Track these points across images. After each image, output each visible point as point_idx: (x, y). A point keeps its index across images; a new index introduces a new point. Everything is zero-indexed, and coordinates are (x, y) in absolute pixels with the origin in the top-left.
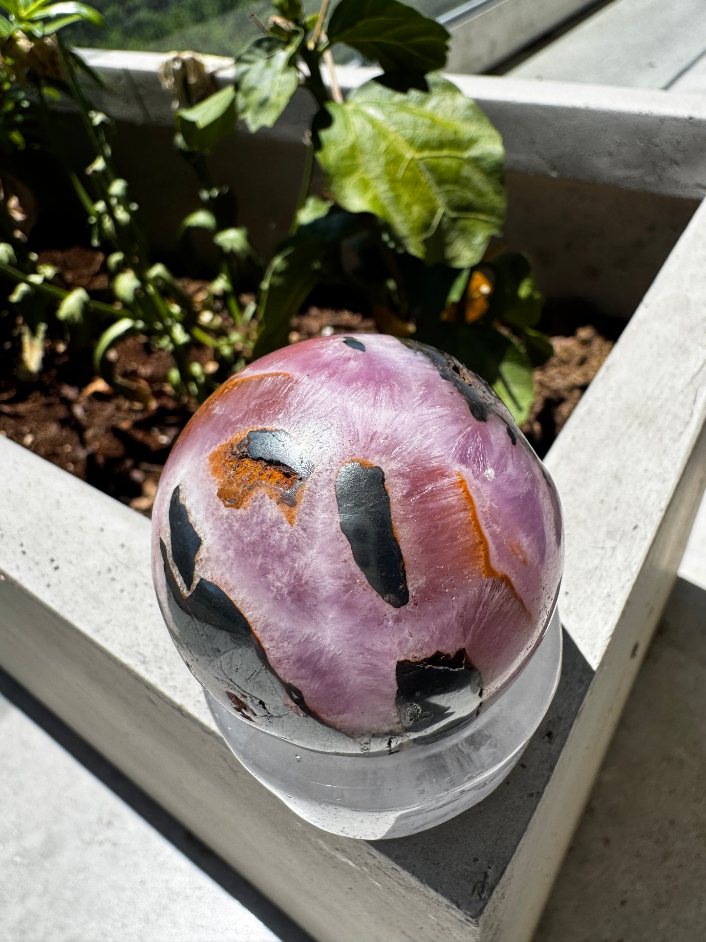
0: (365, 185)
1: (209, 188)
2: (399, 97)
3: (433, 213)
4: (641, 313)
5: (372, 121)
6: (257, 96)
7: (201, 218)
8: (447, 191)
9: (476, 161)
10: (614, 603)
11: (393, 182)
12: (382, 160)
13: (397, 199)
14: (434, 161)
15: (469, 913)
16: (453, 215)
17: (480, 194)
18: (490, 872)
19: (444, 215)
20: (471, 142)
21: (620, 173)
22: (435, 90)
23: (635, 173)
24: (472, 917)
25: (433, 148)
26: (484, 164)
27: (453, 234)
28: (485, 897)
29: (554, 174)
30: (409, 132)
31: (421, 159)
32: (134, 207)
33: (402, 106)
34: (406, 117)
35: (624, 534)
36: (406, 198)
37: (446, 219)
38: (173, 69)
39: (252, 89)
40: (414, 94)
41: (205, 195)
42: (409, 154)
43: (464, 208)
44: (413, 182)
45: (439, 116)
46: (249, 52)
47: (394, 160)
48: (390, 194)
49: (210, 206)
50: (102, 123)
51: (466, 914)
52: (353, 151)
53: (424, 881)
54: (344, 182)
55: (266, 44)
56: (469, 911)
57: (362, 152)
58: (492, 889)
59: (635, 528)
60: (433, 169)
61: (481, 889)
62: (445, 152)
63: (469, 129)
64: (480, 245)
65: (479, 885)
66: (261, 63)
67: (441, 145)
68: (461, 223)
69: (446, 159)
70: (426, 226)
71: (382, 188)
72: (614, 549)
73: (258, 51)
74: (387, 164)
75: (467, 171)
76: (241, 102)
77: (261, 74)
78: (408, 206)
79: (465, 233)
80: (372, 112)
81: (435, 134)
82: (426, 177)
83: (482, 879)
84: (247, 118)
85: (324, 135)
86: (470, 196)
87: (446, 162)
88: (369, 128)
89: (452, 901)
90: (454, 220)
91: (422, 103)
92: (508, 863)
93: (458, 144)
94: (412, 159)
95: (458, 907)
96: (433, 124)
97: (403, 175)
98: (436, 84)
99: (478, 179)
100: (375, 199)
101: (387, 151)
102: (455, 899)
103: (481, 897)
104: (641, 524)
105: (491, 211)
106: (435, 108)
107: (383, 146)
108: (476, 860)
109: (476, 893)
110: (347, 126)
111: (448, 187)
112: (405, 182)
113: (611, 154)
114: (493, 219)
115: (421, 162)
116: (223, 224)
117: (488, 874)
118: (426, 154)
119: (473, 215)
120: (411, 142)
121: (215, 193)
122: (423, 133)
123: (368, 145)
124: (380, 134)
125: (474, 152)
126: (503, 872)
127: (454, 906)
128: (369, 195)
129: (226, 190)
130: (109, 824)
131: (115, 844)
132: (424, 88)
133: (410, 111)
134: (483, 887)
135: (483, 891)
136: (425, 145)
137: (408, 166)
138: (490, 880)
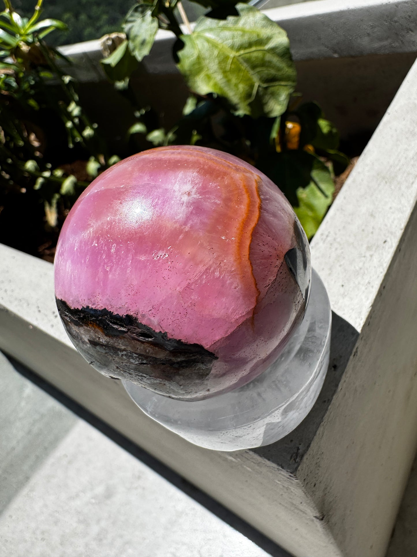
0: (209, 78)
1: (139, 110)
2: (222, 23)
3: (252, 86)
5: (208, 40)
6: (139, 40)
7: (138, 128)
8: (258, 72)
9: (273, 50)
10: (372, 287)
11: (225, 72)
12: (217, 61)
13: (229, 81)
14: (248, 55)
15: (289, 471)
16: (265, 85)
17: (279, 69)
18: (300, 447)
19: (259, 86)
20: (269, 39)
21: (376, 45)
22: (241, 13)
23: (385, 43)
24: (291, 473)
25: (245, 48)
26: (278, 51)
27: (267, 97)
28: (298, 461)
29: (336, 56)
30: (230, 42)
31: (239, 56)
32: (96, 126)
33: (224, 28)
34: (227, 34)
35: (378, 246)
36: (234, 80)
37: (260, 89)
39: (136, 36)
40: (231, 19)
41: (138, 114)
42: (232, 54)
43: (271, 80)
44: (237, 70)
45: (247, 28)
46: (132, 16)
47: (223, 59)
48: (224, 80)
49: (141, 120)
50: (70, 81)
51: (287, 471)
52: (199, 59)
53: (262, 455)
54: (196, 78)
55: (140, 9)
56: (289, 469)
57: (204, 59)
58: (302, 456)
59: (385, 242)
60: (248, 61)
61: (295, 457)
62: (253, 49)
63: (266, 32)
64: (284, 100)
65: (294, 455)
66: (139, 20)
67: (250, 45)
68: (271, 89)
69: (255, 53)
70: (248, 95)
71: (218, 77)
72: (371, 256)
73: (137, 14)
74: (220, 63)
75: (268, 57)
76: (131, 45)
77: (140, 27)
78: (236, 85)
79: (274, 95)
80: (209, 35)
81: (246, 39)
82: (244, 66)
83: (296, 451)
84: (136, 54)
85: (180, 54)
86: (273, 72)
87: (255, 54)
88: (206, 45)
89: (278, 464)
90: (266, 88)
91: (236, 22)
92: (311, 441)
93: (260, 42)
94: (234, 57)
95: (283, 467)
96: (244, 33)
97: (230, 67)
98: (243, 10)
99: (275, 60)
100: (216, 85)
101: (218, 56)
102: (280, 463)
103: (295, 461)
104: (388, 240)
105: (287, 78)
106: (244, 24)
107: (216, 52)
108: (292, 441)
109: (293, 459)
110: (194, 46)
111: (258, 69)
112: (232, 71)
114: (290, 83)
115: (240, 58)
116: (150, 129)
117: (300, 448)
118: (242, 52)
119: (277, 83)
120: (232, 47)
121: (143, 112)
122: (238, 41)
123: (207, 54)
124: (214, 45)
125: (271, 45)
126: (309, 446)
127: (280, 468)
128: (212, 83)
129: (149, 109)
132: (236, 13)
133: (229, 29)
134: (297, 456)
135: (297, 458)
136: (241, 47)
137: (232, 61)
138: (300, 451)
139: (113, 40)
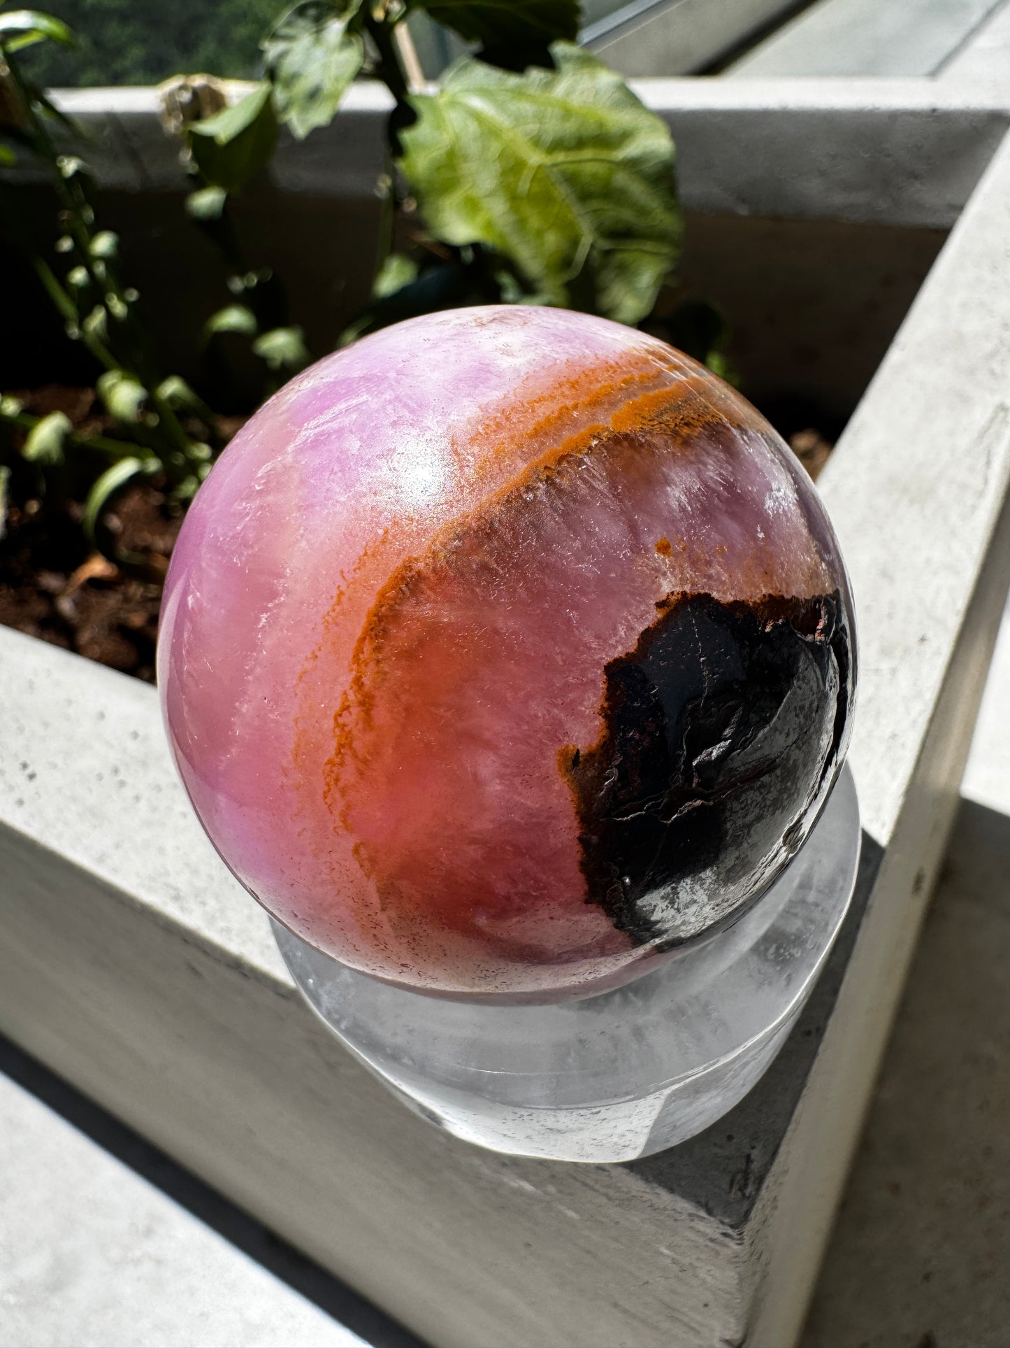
0: (472, 206)
1: (242, 274)
2: (513, 80)
3: (575, 242)
4: (895, 357)
5: (476, 116)
6: (303, 86)
7: (234, 318)
8: (594, 211)
9: (633, 164)
10: (903, 745)
11: (514, 199)
12: (496, 168)
13: (521, 224)
14: (571, 168)
15: (727, 1220)
16: (604, 244)
17: (642, 211)
18: (755, 1154)
19: (592, 246)
20: (625, 136)
22: (566, 67)
24: (732, 1227)
25: (569, 149)
26: (648, 167)
27: (607, 276)
28: (751, 1194)
29: (743, 211)
30: (533, 127)
31: (554, 165)
32: (133, 295)
33: (519, 93)
34: (526, 107)
35: (907, 651)
36: (535, 222)
37: (595, 254)
38: (180, 103)
39: (294, 77)
40: (536, 75)
41: (237, 285)
42: (536, 158)
43: (621, 234)
44: (542, 199)
45: (576, 101)
46: (289, 24)
47: (512, 167)
48: (511, 218)
49: (245, 300)
50: (78, 173)
51: (722, 1223)
52: (451, 160)
53: (651, 1179)
54: (440, 202)
55: (312, 12)
56: (729, 1217)
57: (466, 158)
58: (760, 1180)
59: (923, 639)
60: (571, 179)
61: (742, 1182)
62: (588, 153)
63: (620, 119)
64: (648, 288)
65: (739, 1176)
66: (305, 40)
67: (580, 143)
68: (619, 257)
69: (589, 163)
70: (566, 262)
71: (498, 208)
72: (894, 671)
73: (302, 23)
74: (504, 174)
75: (622, 179)
76: (280, 96)
77: (308, 57)
78: (539, 234)
79: (625, 271)
80: (477, 103)
81: (570, 127)
82: (562, 191)
83: (743, 1167)
84: (290, 119)
85: (407, 136)
86: (627, 215)
87: (590, 168)
88: (473, 127)
89: (699, 1204)
90: (608, 253)
91: (548, 86)
92: (781, 1138)
93: (604, 140)
94: (540, 167)
95: (710, 1212)
96: (567, 114)
97: (529, 190)
98: (567, 59)
99: (638, 190)
100: (489, 225)
101: (502, 155)
102: (703, 1200)
103: (744, 1194)
104: (930, 635)
105: (660, 236)
106: (569, 93)
107: (495, 148)
108: (730, 1138)
109: (736, 1187)
110: (439, 125)
111: (595, 204)
112: (531, 198)
113: (823, 173)
114: (665, 249)
115: (555, 170)
116: (267, 324)
117: (753, 1157)
118: (560, 157)
119: (634, 245)
120: (536, 141)
121: (254, 280)
122: (554, 128)
123: (473, 148)
124: (489, 131)
125: (632, 150)
126: (775, 1153)
127: (703, 1213)
128: (481, 218)
129: (269, 275)
130: (149, 1232)
131: (159, 1262)
132: (550, 64)
133: (531, 99)
134: (746, 1179)
135: (746, 1186)
136: (557, 145)
137: (534, 175)
138: (755, 1166)
139: (196, 93)
